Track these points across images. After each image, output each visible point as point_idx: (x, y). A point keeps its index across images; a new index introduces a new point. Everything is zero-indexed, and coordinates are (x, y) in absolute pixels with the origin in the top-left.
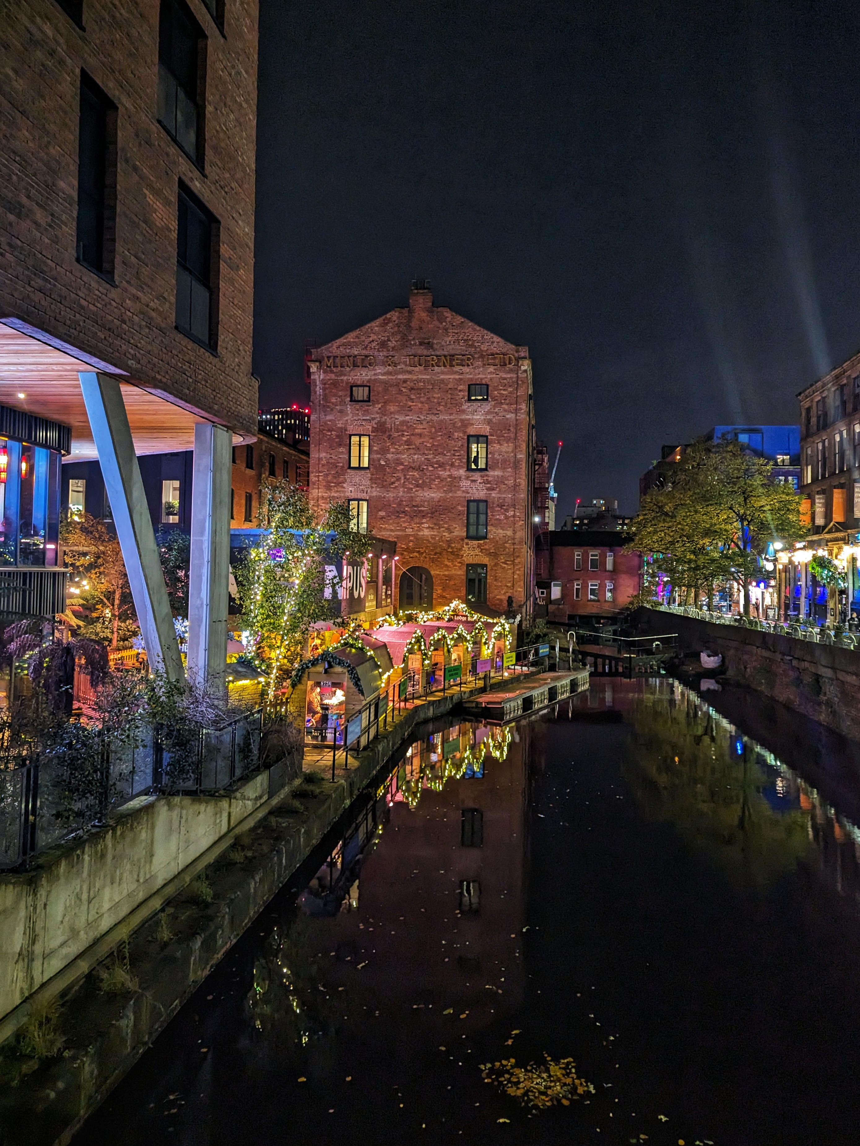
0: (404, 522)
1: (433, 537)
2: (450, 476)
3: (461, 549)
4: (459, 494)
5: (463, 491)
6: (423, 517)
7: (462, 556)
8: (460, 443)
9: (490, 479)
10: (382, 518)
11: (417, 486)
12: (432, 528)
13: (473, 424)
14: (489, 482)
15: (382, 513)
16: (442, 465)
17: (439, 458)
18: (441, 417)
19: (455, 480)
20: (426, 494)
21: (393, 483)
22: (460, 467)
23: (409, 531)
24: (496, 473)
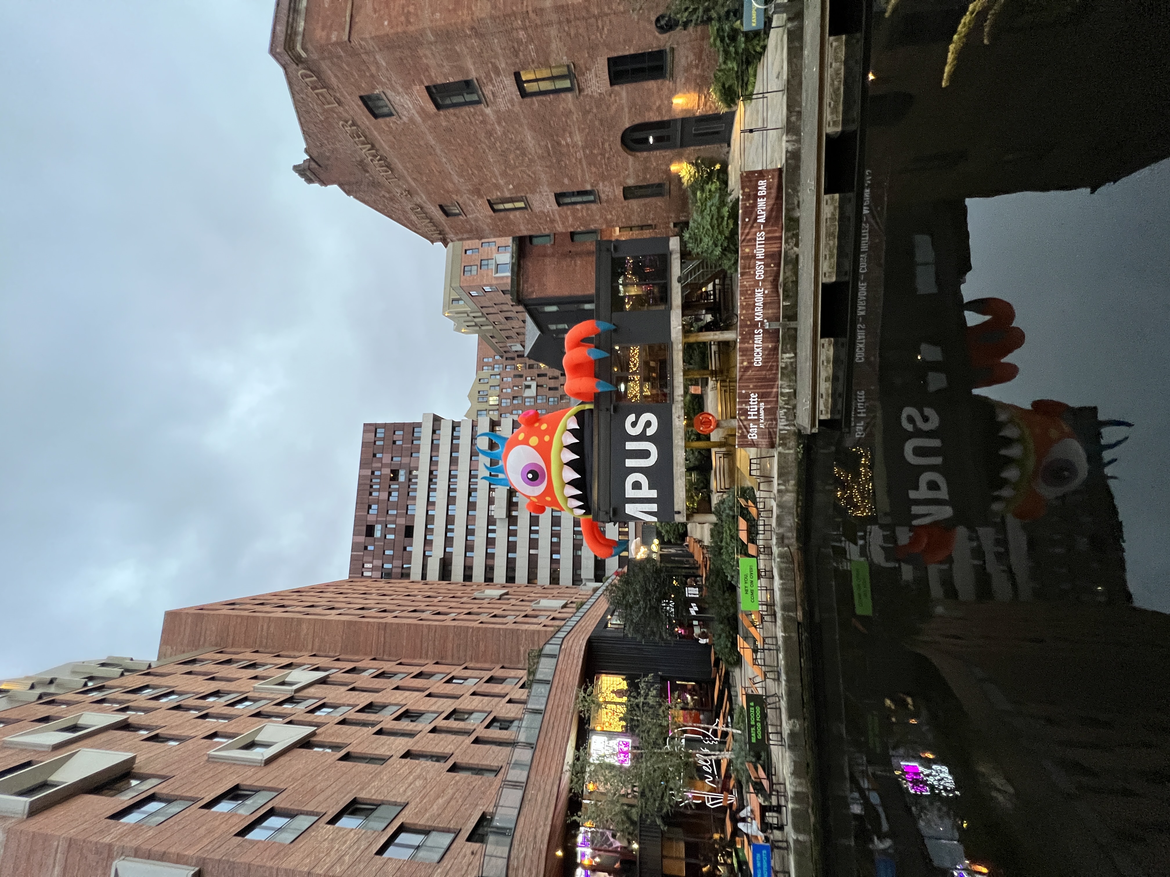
0: (570, 161)
1: (581, 130)
2: (499, 123)
3: (591, 97)
4: (517, 109)
5: (513, 105)
6: (559, 144)
7: (600, 94)
9: (483, 75)
10: (570, 179)
11: (523, 154)
12: (570, 133)
13: (421, 106)
14: (488, 75)
15: (566, 181)
16: (490, 134)
17: (482, 137)
18: (433, 142)
19: (500, 117)
20: (531, 145)
21: (529, 176)
22: (483, 114)
23: (580, 155)
24: (472, 67)
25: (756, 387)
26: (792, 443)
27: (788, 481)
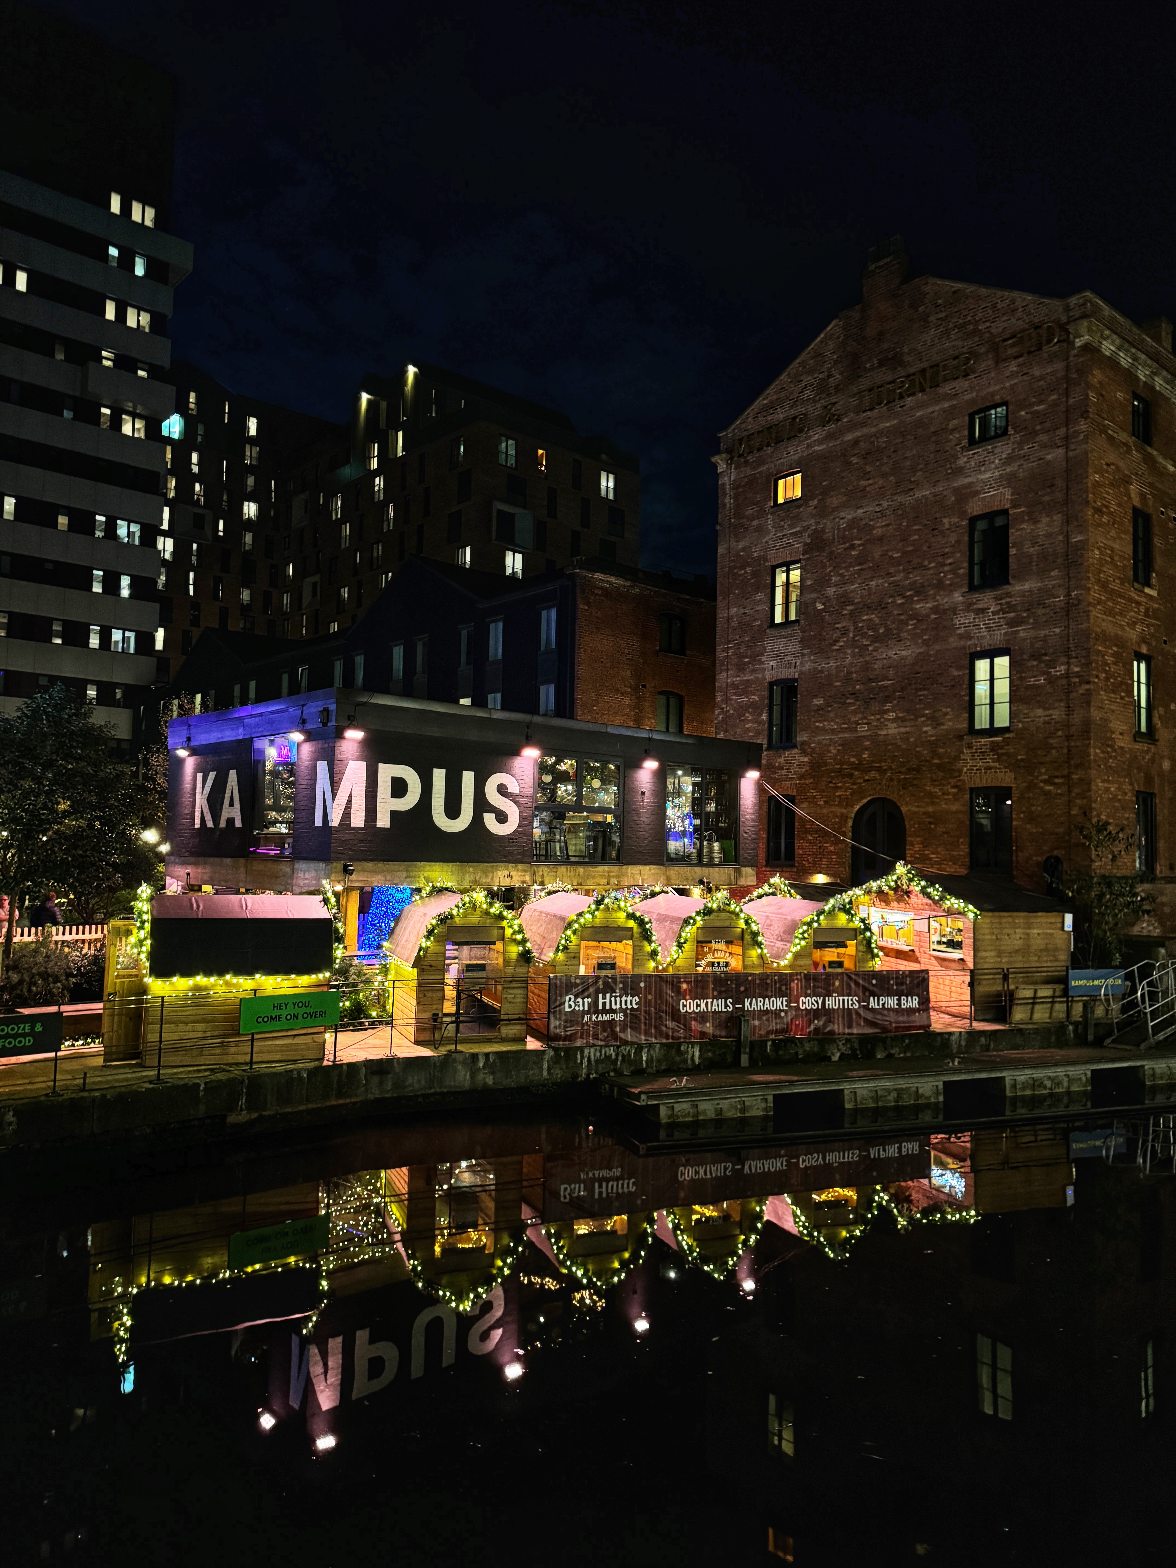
0: (855, 712)
1: (905, 737)
2: (935, 610)
3: (957, 758)
4: (953, 642)
5: (961, 637)
6: (887, 699)
7: (960, 771)
8: (953, 539)
9: (1014, 601)
10: (820, 708)
11: (876, 639)
12: (903, 720)
13: (978, 493)
14: (1011, 608)
15: (819, 702)
16: (920, 591)
17: (916, 577)
18: (919, 494)
19: (945, 614)
20: (891, 653)
21: (836, 641)
22: (954, 587)
23: (863, 729)
24: (1027, 586)
25: (648, 1003)
26: (559, 1073)
27: (493, 1073)
